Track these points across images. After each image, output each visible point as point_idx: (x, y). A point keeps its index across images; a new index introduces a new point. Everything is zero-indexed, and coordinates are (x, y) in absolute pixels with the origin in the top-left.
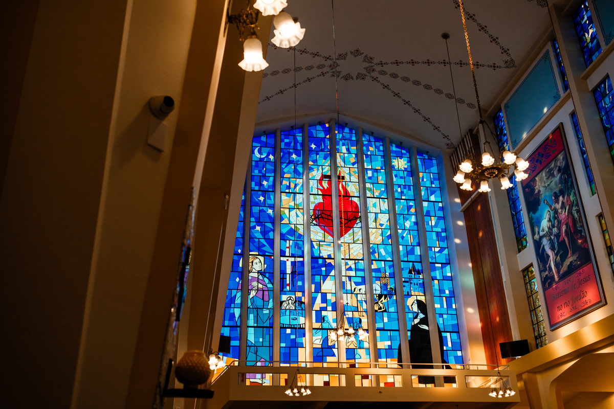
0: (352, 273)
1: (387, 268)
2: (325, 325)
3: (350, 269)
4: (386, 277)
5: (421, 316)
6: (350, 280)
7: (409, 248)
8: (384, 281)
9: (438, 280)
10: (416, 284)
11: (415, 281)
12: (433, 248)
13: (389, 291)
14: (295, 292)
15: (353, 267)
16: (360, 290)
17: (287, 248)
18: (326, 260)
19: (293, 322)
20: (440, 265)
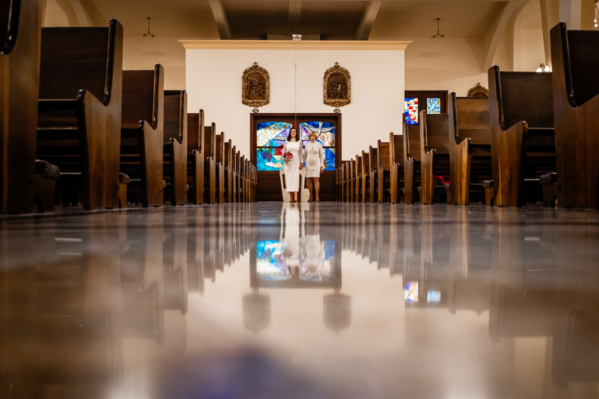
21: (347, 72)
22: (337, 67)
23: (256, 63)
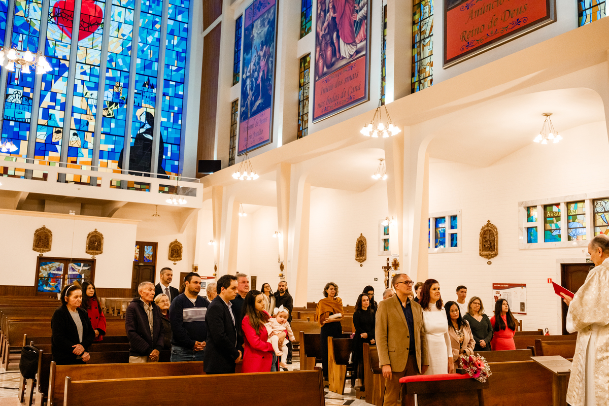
0: (86, 78)
1: (122, 78)
2: (51, 123)
3: (84, 73)
4: (119, 86)
5: (148, 126)
6: (83, 84)
7: (147, 62)
8: (116, 90)
9: (170, 97)
10: (148, 97)
11: (147, 94)
12: (171, 66)
13: (120, 100)
14: (23, 87)
15: (88, 71)
16: (92, 94)
17: (20, 41)
18: (61, 61)
19: (17, 116)
20: (174, 83)
21: (102, 235)
22: (96, 232)
23: (44, 226)
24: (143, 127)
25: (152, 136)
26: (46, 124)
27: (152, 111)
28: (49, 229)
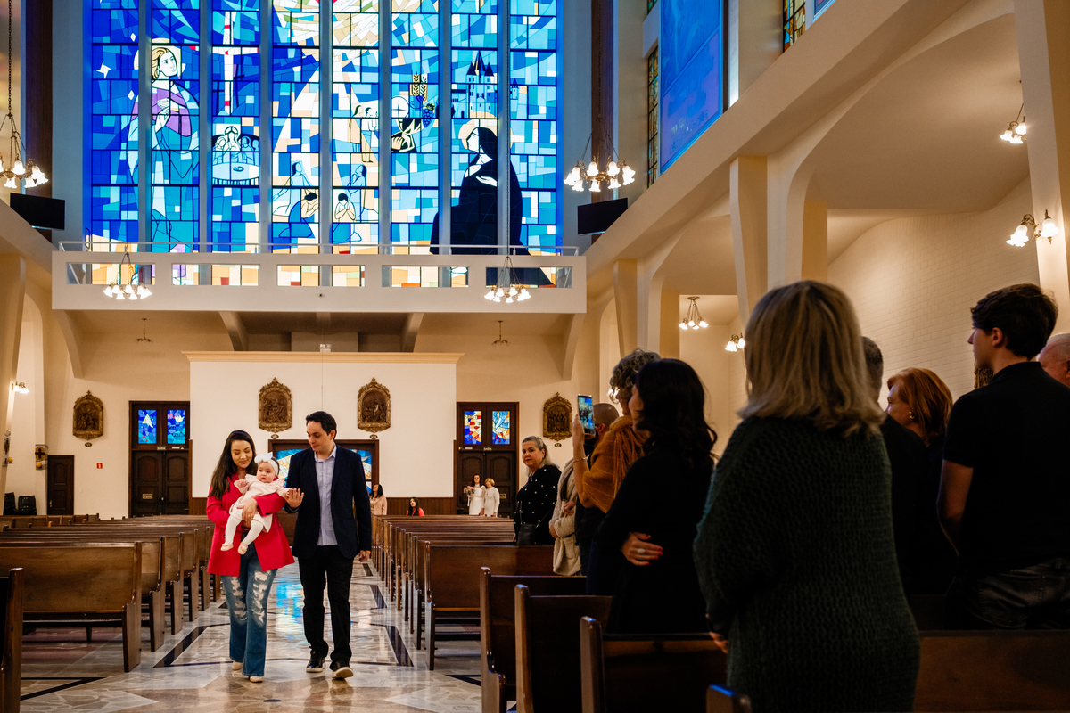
0: (354, 77)
1: (425, 64)
2: (297, 181)
3: (349, 68)
4: (420, 83)
5: (485, 159)
6: (349, 91)
7: (474, 19)
8: (416, 91)
9: (528, 86)
10: (480, 95)
11: (480, 89)
12: (525, 18)
13: (425, 112)
14: (241, 117)
15: (357, 63)
16: (367, 109)
17: (226, 27)
18: (304, 50)
19: (236, 176)
20: (535, 55)
21: (386, 390)
22: (374, 384)
23: (275, 379)
24: (474, 162)
25: (496, 179)
26: (288, 184)
27: (492, 126)
28: (285, 384)
